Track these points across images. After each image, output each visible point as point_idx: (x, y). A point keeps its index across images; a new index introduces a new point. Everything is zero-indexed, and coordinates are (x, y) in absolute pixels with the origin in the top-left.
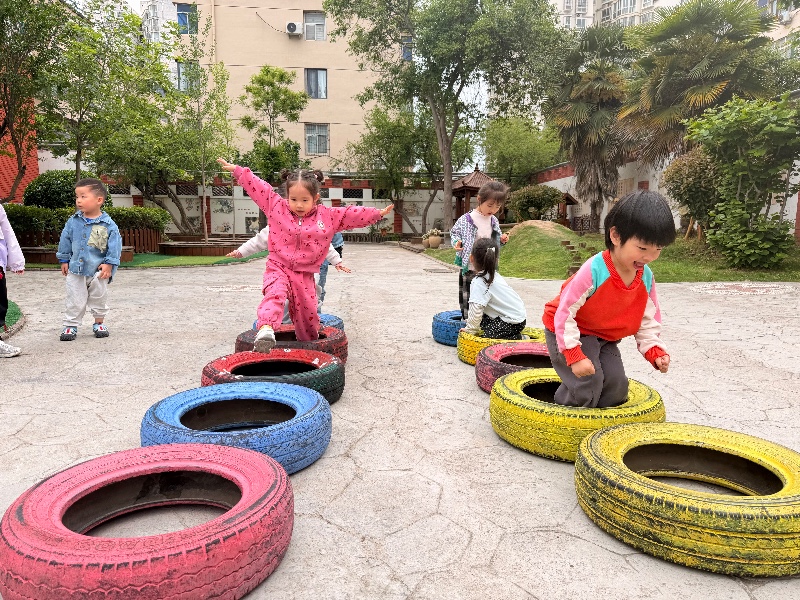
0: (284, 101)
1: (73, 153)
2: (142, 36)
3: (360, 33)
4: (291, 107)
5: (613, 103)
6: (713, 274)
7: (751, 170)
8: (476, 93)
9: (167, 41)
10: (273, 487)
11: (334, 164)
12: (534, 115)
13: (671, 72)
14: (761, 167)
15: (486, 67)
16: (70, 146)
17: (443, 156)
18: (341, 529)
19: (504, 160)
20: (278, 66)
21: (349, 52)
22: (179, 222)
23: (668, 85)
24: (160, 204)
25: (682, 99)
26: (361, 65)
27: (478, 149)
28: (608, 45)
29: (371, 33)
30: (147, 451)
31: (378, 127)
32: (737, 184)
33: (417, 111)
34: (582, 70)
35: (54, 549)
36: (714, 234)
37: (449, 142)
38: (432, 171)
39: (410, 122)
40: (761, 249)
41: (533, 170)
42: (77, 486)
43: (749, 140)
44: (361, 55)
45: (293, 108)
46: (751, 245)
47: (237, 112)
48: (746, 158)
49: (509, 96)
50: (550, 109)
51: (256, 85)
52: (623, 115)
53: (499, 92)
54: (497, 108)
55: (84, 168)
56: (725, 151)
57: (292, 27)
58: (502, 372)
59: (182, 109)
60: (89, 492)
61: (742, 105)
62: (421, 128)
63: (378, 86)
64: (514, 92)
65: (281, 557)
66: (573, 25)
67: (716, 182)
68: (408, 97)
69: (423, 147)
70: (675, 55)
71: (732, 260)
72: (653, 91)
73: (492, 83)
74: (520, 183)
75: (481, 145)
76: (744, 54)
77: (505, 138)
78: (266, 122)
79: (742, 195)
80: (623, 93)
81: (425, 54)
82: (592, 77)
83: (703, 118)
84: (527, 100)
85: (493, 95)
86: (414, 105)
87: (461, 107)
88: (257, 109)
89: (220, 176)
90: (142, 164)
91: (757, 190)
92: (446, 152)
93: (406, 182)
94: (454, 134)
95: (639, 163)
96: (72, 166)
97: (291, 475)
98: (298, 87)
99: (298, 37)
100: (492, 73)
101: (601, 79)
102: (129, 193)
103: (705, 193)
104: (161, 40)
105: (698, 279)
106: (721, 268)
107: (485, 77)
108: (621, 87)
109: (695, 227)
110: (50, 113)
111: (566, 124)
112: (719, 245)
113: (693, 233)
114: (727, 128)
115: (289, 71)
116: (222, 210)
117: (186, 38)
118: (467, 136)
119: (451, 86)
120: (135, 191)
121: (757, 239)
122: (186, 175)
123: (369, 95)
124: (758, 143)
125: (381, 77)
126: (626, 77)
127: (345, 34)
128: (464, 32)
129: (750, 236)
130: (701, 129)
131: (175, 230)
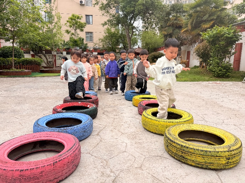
0: (79, 25)
1: (11, 41)
2: (34, 4)
3: (103, 4)
4: (81, 27)
5: (180, 27)
6: (209, 79)
7: (220, 48)
8: (138, 24)
9: (42, 6)
10: (74, 145)
11: (95, 45)
12: (156, 30)
13: (197, 18)
14: (223, 47)
15: (141, 16)
16: (11, 38)
17: (128, 43)
18: (95, 157)
19: (147, 44)
20: (77, 14)
21: (99, 10)
22: (46, 62)
23: (196, 22)
24: (40, 57)
25: (200, 26)
26: (103, 14)
27: (139, 40)
28: (178, 9)
29: (106, 4)
30: (35, 134)
31: (108, 33)
32: (216, 52)
33: (120, 29)
34: (171, 17)
35: (5, 165)
36: (209, 67)
37: (130, 38)
38: (125, 47)
39: (118, 32)
40: (223, 72)
41: (156, 47)
42: (12, 146)
43: (220, 39)
44: (103, 11)
45: (82, 27)
46: (220, 70)
47: (64, 28)
48: (219, 44)
49: (149, 24)
50: (161, 29)
51: (70, 20)
52: (183, 31)
53: (145, 23)
54: (145, 28)
55: (15, 45)
56: (213, 42)
57: (81, 2)
58: (145, 109)
59: (46, 27)
60: (17, 147)
61: (218, 28)
62: (122, 34)
63: (108, 21)
64: (150, 23)
65: (77, 166)
66: (168, 3)
67: (210, 51)
68: (118, 24)
69: (122, 40)
70: (198, 13)
71: (215, 75)
72: (192, 24)
73: (143, 21)
74: (152, 51)
75: (140, 40)
76: (219, 13)
77: (147, 38)
78: (73, 31)
79: (218, 56)
80: (183, 24)
81: (123, 11)
82: (174, 19)
83: (207, 32)
84: (154, 26)
85: (144, 24)
86: (119, 27)
87: (134, 28)
88: (70, 28)
89: (59, 48)
90: (34, 44)
91: (222, 54)
92: (129, 42)
93: (117, 51)
94: (132, 36)
95: (187, 45)
96: (11, 45)
97: (80, 141)
98: (83, 21)
99: (83, 5)
100: (143, 17)
101: (176, 20)
102: (30, 53)
103: (207, 55)
104: (40, 5)
105: (205, 80)
106: (211, 77)
107: (141, 19)
108: (182, 22)
109: (204, 65)
110: (4, 28)
111: (166, 33)
112: (211, 70)
113: (203, 67)
114: (214, 35)
115: (80, 16)
116: (60, 59)
117: (48, 5)
118: (136, 37)
119: (131, 21)
120: (32, 53)
121: (222, 69)
122: (48, 48)
123: (105, 24)
124: (222, 40)
125: (109, 18)
126: (184, 19)
127: (98, 4)
128: (135, 5)
129: (220, 68)
130: (206, 36)
131: (45, 65)
